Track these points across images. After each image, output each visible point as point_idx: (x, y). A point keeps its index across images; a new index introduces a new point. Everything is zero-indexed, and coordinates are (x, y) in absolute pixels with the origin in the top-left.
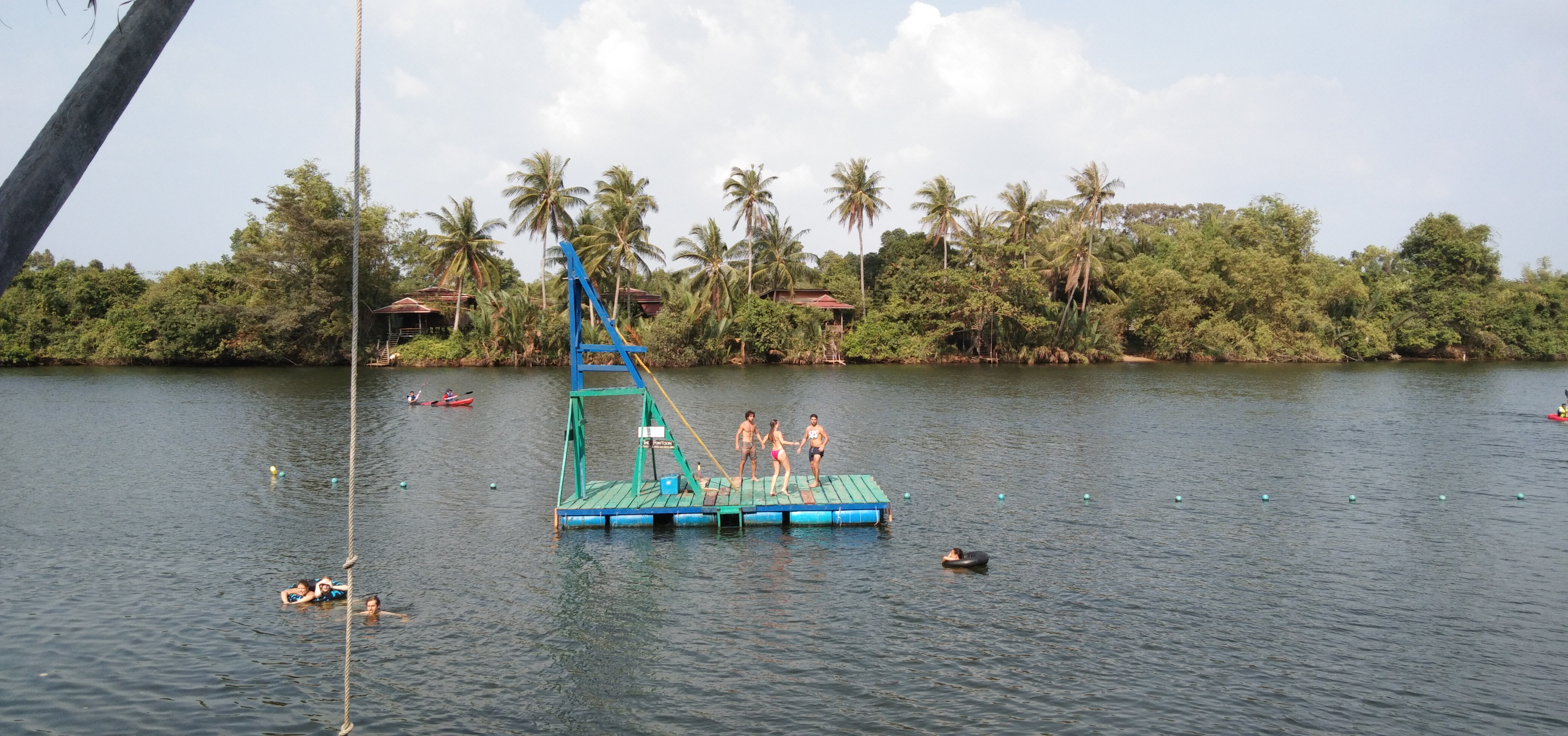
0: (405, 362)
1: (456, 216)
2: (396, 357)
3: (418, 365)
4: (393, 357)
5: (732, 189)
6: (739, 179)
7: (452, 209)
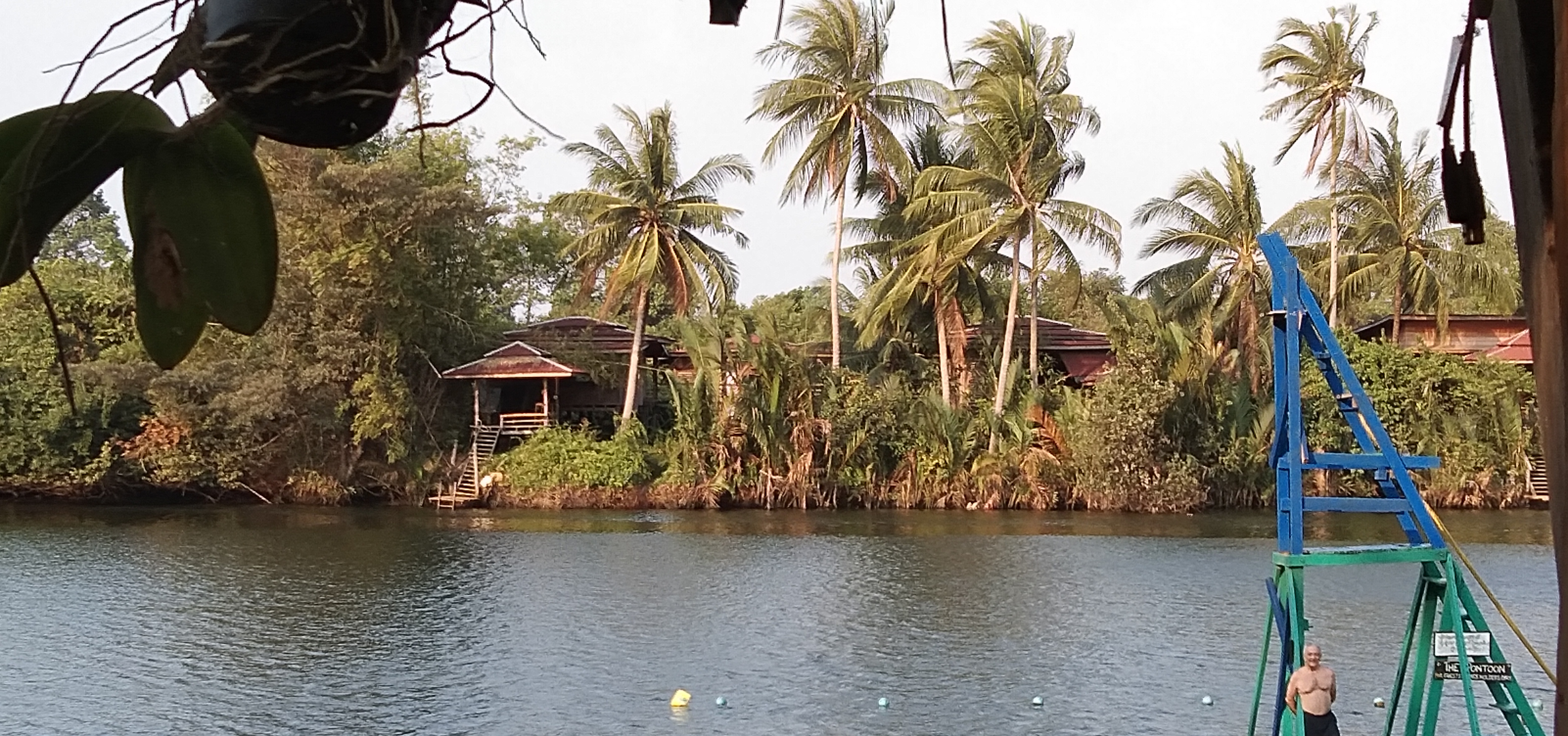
0: (515, 495)
1: (634, 147)
2: (495, 484)
3: (546, 502)
4: (487, 481)
5: (1282, 69)
6: (1299, 45)
7: (623, 131)
